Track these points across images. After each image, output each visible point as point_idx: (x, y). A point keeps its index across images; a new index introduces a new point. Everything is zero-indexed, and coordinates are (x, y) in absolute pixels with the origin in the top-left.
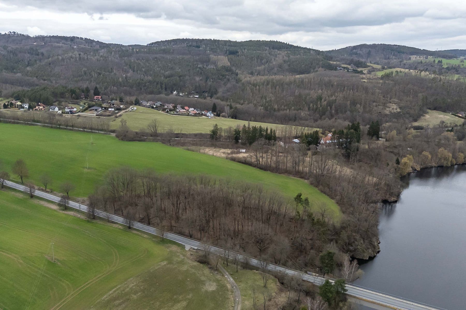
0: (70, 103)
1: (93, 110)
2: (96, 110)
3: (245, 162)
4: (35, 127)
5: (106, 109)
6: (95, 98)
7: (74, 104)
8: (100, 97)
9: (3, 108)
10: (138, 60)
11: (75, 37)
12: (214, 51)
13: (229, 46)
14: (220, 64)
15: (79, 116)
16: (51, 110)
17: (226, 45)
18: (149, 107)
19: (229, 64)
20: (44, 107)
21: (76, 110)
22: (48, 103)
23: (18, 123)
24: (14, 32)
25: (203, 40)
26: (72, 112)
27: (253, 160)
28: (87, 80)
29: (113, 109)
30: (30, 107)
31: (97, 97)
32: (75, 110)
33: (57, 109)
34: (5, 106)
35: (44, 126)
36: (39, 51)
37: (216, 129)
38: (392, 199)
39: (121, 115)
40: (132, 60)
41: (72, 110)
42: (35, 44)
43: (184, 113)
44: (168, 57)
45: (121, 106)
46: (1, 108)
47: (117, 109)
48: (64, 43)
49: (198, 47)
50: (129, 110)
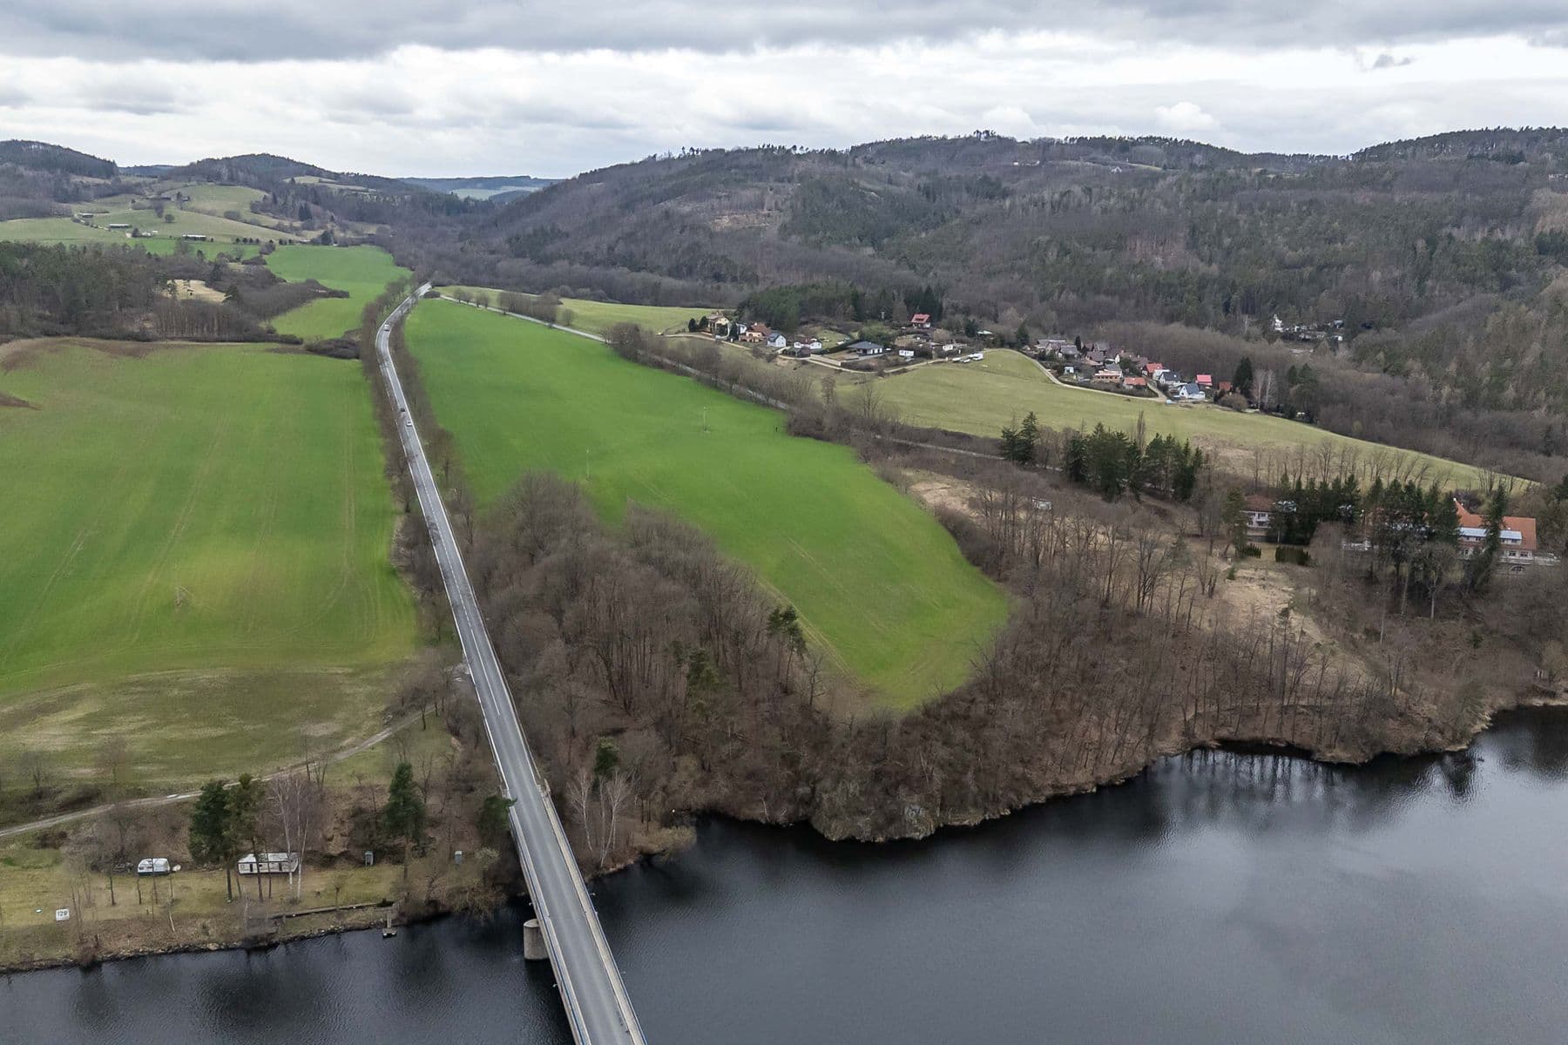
0: (831, 330)
1: (859, 350)
2: (865, 351)
4: (683, 378)
5: (896, 350)
6: (913, 321)
7: (840, 332)
8: (926, 317)
9: (687, 330)
10: (1242, 208)
14: (1547, 224)
15: (805, 363)
16: (769, 342)
18: (1034, 357)
20: (763, 335)
21: (820, 347)
22: (778, 324)
24: (987, 132)
26: (801, 353)
28: (1020, 271)
29: (911, 353)
30: (735, 334)
31: (921, 316)
33: (781, 342)
34: (693, 327)
35: (699, 379)
36: (1004, 185)
37: (1030, 429)
38: (1329, 755)
39: (905, 371)
40: (1220, 211)
41: (808, 346)
42: (1016, 164)
43: (1108, 380)
44: (1363, 197)
45: (947, 348)
46: (684, 331)
47: (922, 354)
48: (1093, 159)
49: (1514, 159)
50: (955, 359)
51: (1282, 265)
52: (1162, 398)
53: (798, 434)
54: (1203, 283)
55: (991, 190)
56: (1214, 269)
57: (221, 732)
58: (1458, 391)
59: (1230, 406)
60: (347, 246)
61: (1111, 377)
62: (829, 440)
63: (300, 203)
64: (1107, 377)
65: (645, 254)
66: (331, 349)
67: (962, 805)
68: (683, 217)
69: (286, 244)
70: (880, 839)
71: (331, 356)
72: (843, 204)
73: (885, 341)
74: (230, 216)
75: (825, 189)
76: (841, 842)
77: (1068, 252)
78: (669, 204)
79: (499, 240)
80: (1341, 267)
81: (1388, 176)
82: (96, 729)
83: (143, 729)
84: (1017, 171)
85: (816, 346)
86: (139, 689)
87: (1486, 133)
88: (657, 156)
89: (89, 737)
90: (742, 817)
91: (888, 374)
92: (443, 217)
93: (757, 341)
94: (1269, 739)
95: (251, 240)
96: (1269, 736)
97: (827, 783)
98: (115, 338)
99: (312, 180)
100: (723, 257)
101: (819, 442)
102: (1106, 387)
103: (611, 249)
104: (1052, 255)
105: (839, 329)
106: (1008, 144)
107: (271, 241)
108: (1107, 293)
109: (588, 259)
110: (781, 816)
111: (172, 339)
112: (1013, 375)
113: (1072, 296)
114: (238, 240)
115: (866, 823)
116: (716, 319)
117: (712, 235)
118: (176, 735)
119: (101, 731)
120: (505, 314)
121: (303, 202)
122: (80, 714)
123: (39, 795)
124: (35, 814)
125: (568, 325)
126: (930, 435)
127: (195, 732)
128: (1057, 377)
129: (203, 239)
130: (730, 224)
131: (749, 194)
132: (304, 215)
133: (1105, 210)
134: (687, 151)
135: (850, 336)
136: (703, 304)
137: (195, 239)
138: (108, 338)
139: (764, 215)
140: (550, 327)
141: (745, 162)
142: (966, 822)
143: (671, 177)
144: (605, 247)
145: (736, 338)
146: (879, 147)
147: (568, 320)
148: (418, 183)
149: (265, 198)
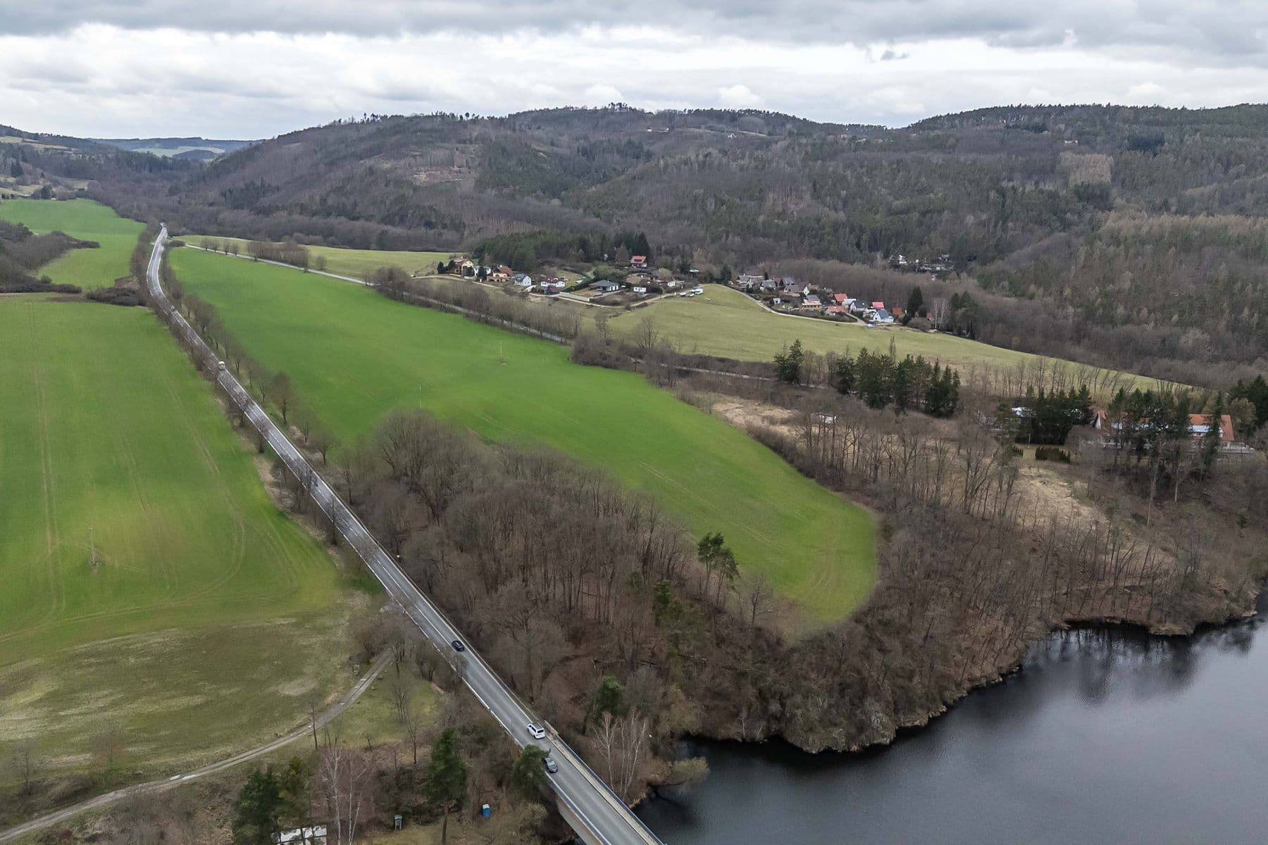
0: (565, 270)
1: (599, 287)
2: (604, 288)
3: (778, 447)
4: (453, 316)
5: (629, 286)
6: (632, 261)
7: (574, 272)
8: (643, 258)
9: (436, 272)
10: (846, 167)
11: (752, 111)
12: (1086, 140)
13: (1148, 123)
14: (1077, 178)
15: (556, 299)
16: (516, 282)
17: (1136, 121)
18: (742, 291)
19: (1107, 178)
20: (508, 275)
21: (564, 285)
22: (519, 265)
23: (428, 305)
24: (620, 104)
25: (1073, 107)
26: (550, 291)
27: (802, 445)
28: (688, 218)
29: (644, 290)
30: (482, 275)
31: (638, 258)
32: (560, 285)
33: (527, 281)
34: (442, 269)
35: (467, 316)
36: (646, 148)
37: (796, 352)
38: (1164, 629)
39: (646, 305)
40: (831, 169)
41: (554, 284)
42: (650, 130)
43: (812, 309)
44: (936, 158)
45: (671, 284)
46: (433, 273)
47: (654, 290)
48: (710, 127)
49: (1040, 129)
50: (682, 294)
51: (891, 212)
52: (860, 323)
53: (586, 364)
54: (836, 227)
55: (635, 151)
56: (842, 216)
57: (198, 700)
58: (1079, 310)
59: (917, 328)
60: (65, 200)
61: (815, 306)
62: (615, 368)
63: (11, 161)
64: (812, 306)
65: (355, 205)
66: (113, 297)
67: (910, 705)
68: (386, 172)
69: (8, 198)
70: (855, 748)
71: (114, 303)
72: (521, 163)
73: (620, 280)
75: (504, 150)
76: (820, 754)
77: (723, 203)
78: (368, 162)
79: (213, 194)
80: (940, 212)
81: (951, 141)
82: (64, 709)
83: (114, 704)
84: (650, 136)
86: (92, 660)
87: (1010, 109)
88: (342, 121)
89: (60, 719)
90: (719, 737)
91: (634, 308)
92: (146, 173)
93: (504, 280)
94: (1106, 618)
96: (1106, 615)
97: (798, 699)
99: (17, 140)
100: (431, 208)
101: (607, 370)
102: (816, 314)
103: (323, 201)
104: (711, 206)
105: (573, 269)
106: (638, 115)
108: (764, 236)
109: (303, 209)
110: (758, 734)
112: (735, 306)
113: (737, 239)
115: (840, 733)
116: (462, 262)
117: (416, 189)
118: (152, 708)
119: (69, 712)
120: (256, 261)
121: (14, 161)
122: (37, 695)
123: (28, 792)
124: (28, 813)
125: (321, 270)
126: (704, 362)
127: (173, 703)
128: (770, 307)
130: (428, 179)
131: (440, 154)
132: (16, 171)
133: (742, 169)
134: (368, 116)
135: (585, 276)
136: (430, 248)
139: (456, 172)
140: (306, 272)
141: (428, 126)
142: (917, 723)
143: (361, 140)
144: (317, 199)
145: (484, 279)
146: (533, 115)
147: (321, 264)
148: (111, 144)
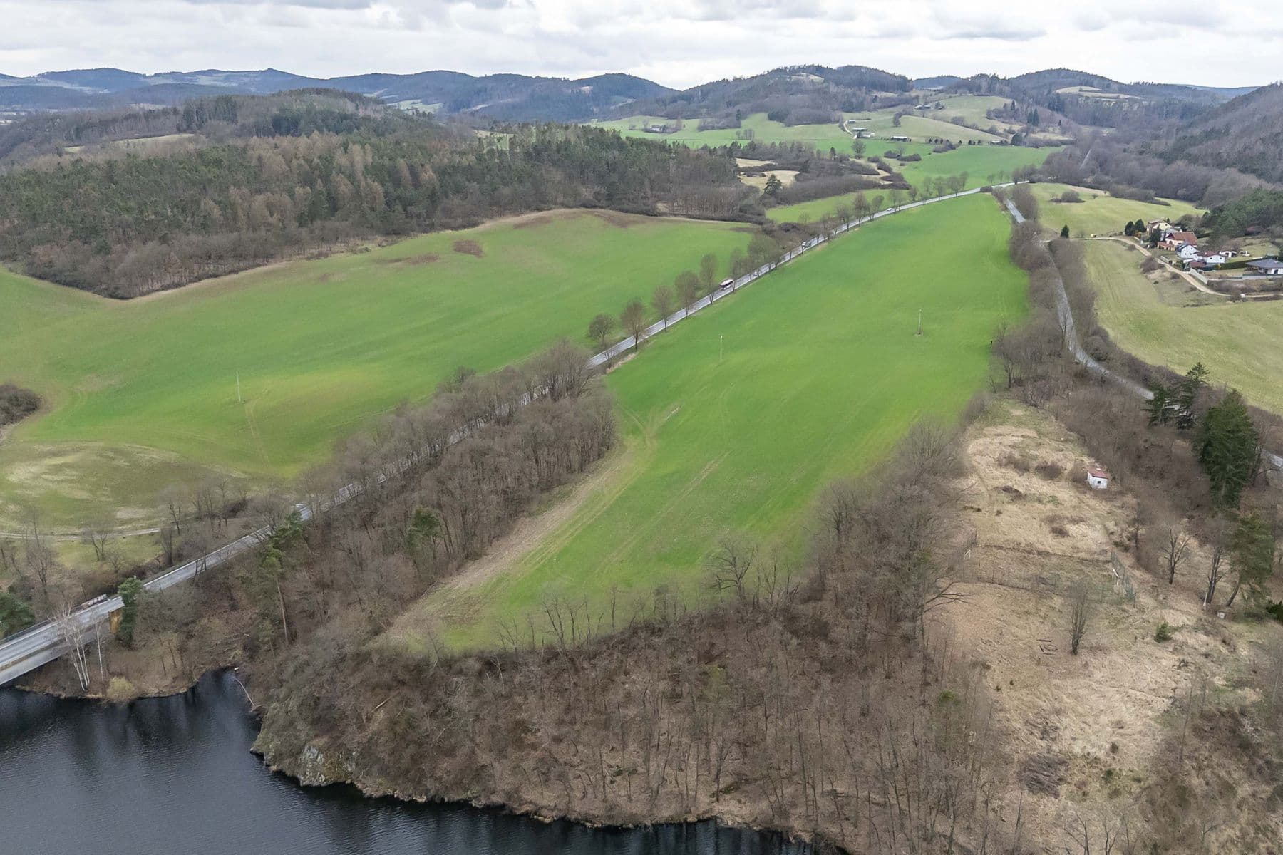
1: (1261, 269)
2: (1267, 270)
9: (1124, 232)
16: (1178, 252)
34: (1129, 231)
41: (1205, 258)
46: (1121, 234)
69: (974, 144)
74: (957, 121)
85: (1216, 259)
93: (1173, 249)
95: (942, 141)
98: (632, 212)
107: (960, 142)
111: (675, 215)
114: (930, 141)
121: (1035, 108)
129: (904, 140)
132: (1034, 119)
137: (898, 139)
138: (627, 212)
145: (1154, 246)
149: (1005, 106)
